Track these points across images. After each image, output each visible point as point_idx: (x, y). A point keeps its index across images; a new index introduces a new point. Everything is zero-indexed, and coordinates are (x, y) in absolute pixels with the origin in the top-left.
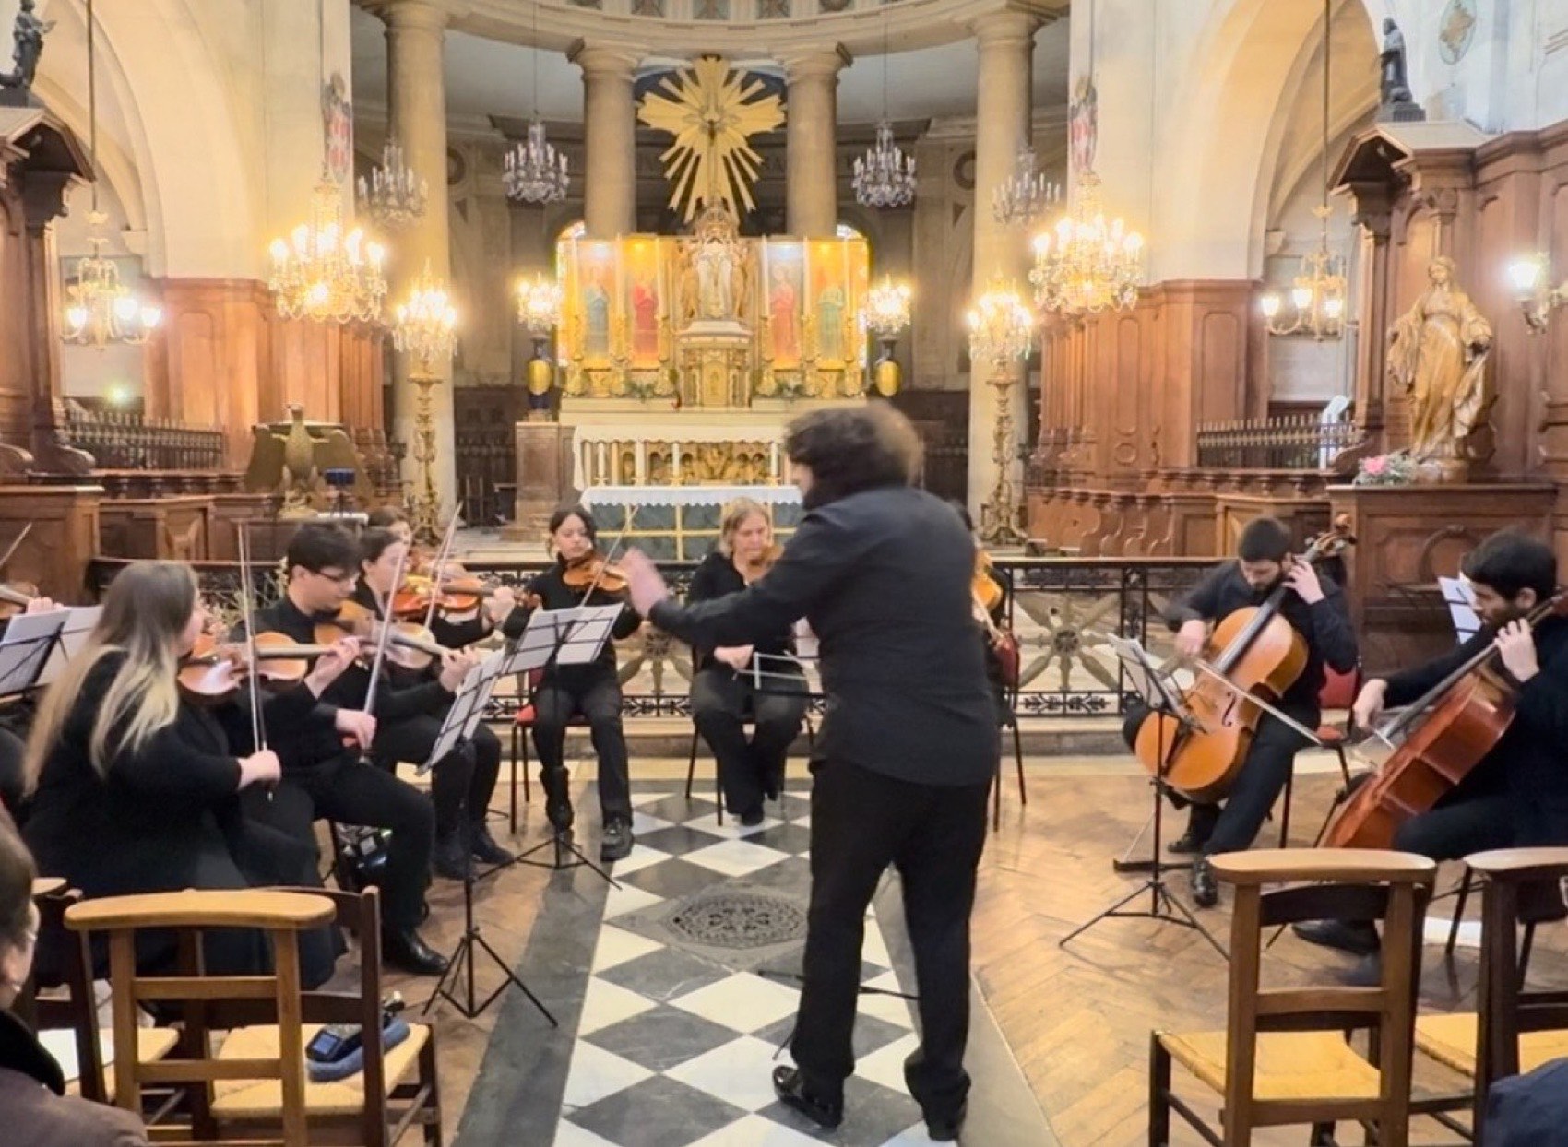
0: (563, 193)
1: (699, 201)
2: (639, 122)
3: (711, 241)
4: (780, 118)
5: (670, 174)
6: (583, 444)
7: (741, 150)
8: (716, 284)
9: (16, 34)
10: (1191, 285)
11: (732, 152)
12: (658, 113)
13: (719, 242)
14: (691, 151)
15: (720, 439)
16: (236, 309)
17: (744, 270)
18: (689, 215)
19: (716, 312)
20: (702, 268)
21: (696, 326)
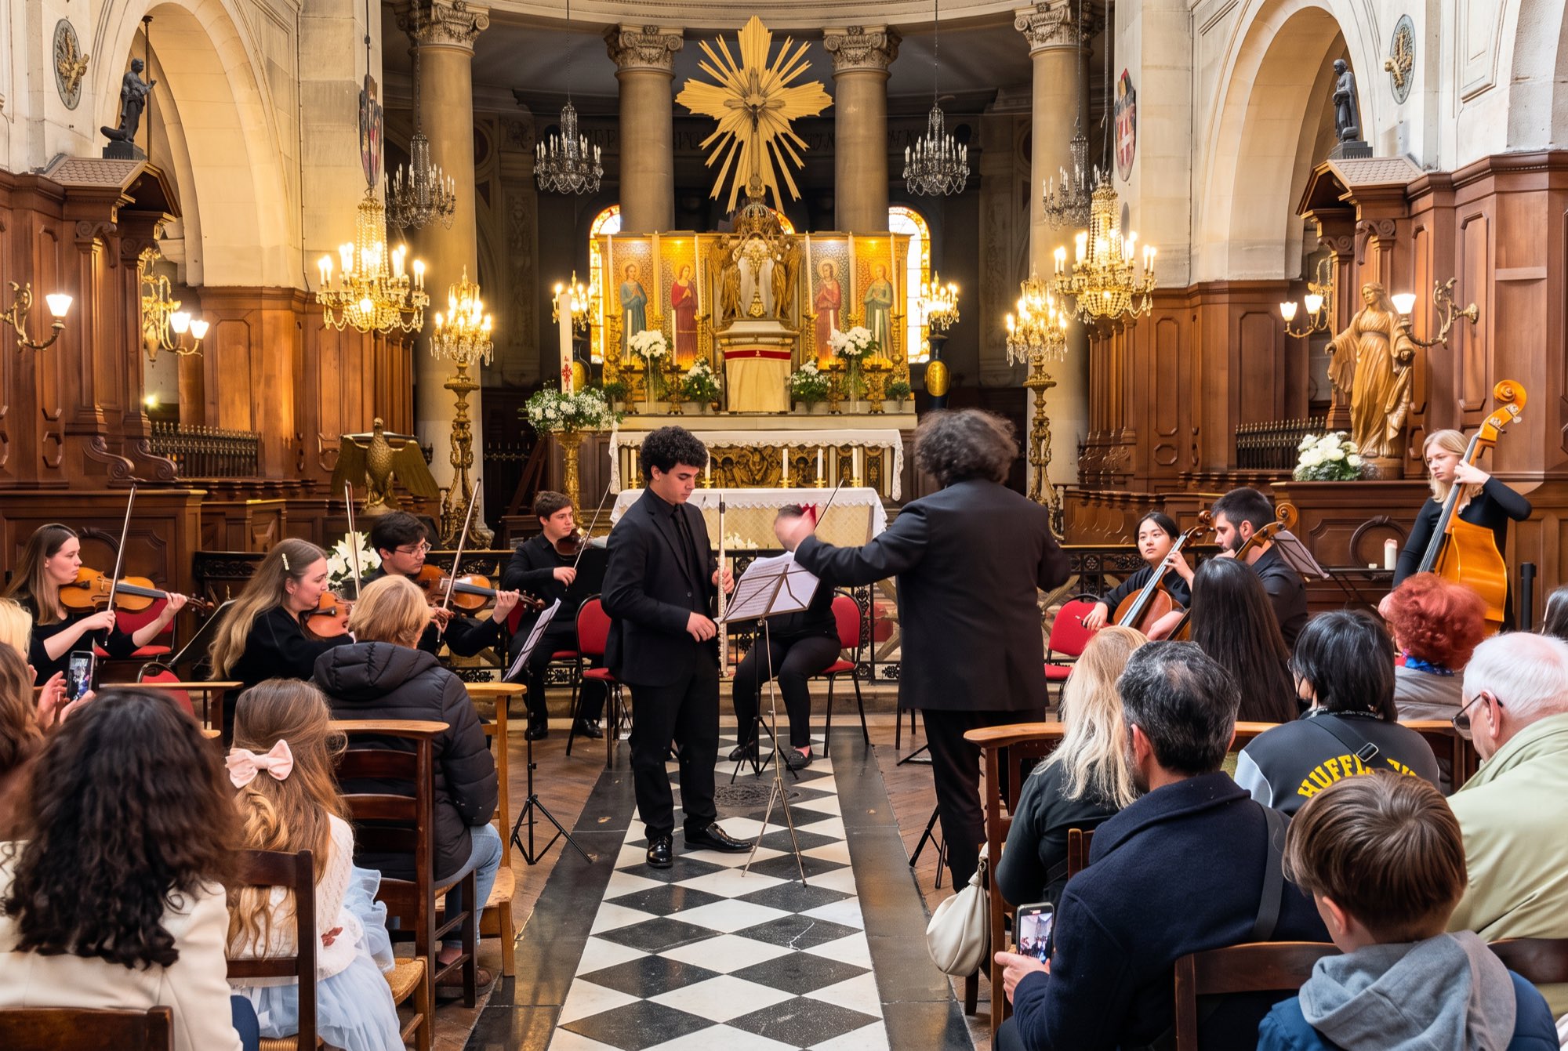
0: (597, 184)
1: (742, 190)
2: (676, 107)
3: (751, 238)
4: (828, 101)
5: (710, 162)
6: (620, 449)
7: (785, 135)
8: (757, 280)
9: (123, 95)
10: (1227, 286)
11: (776, 138)
12: (697, 97)
13: (761, 238)
14: (733, 138)
15: (763, 444)
16: (273, 316)
17: (786, 267)
18: (731, 206)
19: (756, 311)
20: (743, 265)
21: (738, 327)
